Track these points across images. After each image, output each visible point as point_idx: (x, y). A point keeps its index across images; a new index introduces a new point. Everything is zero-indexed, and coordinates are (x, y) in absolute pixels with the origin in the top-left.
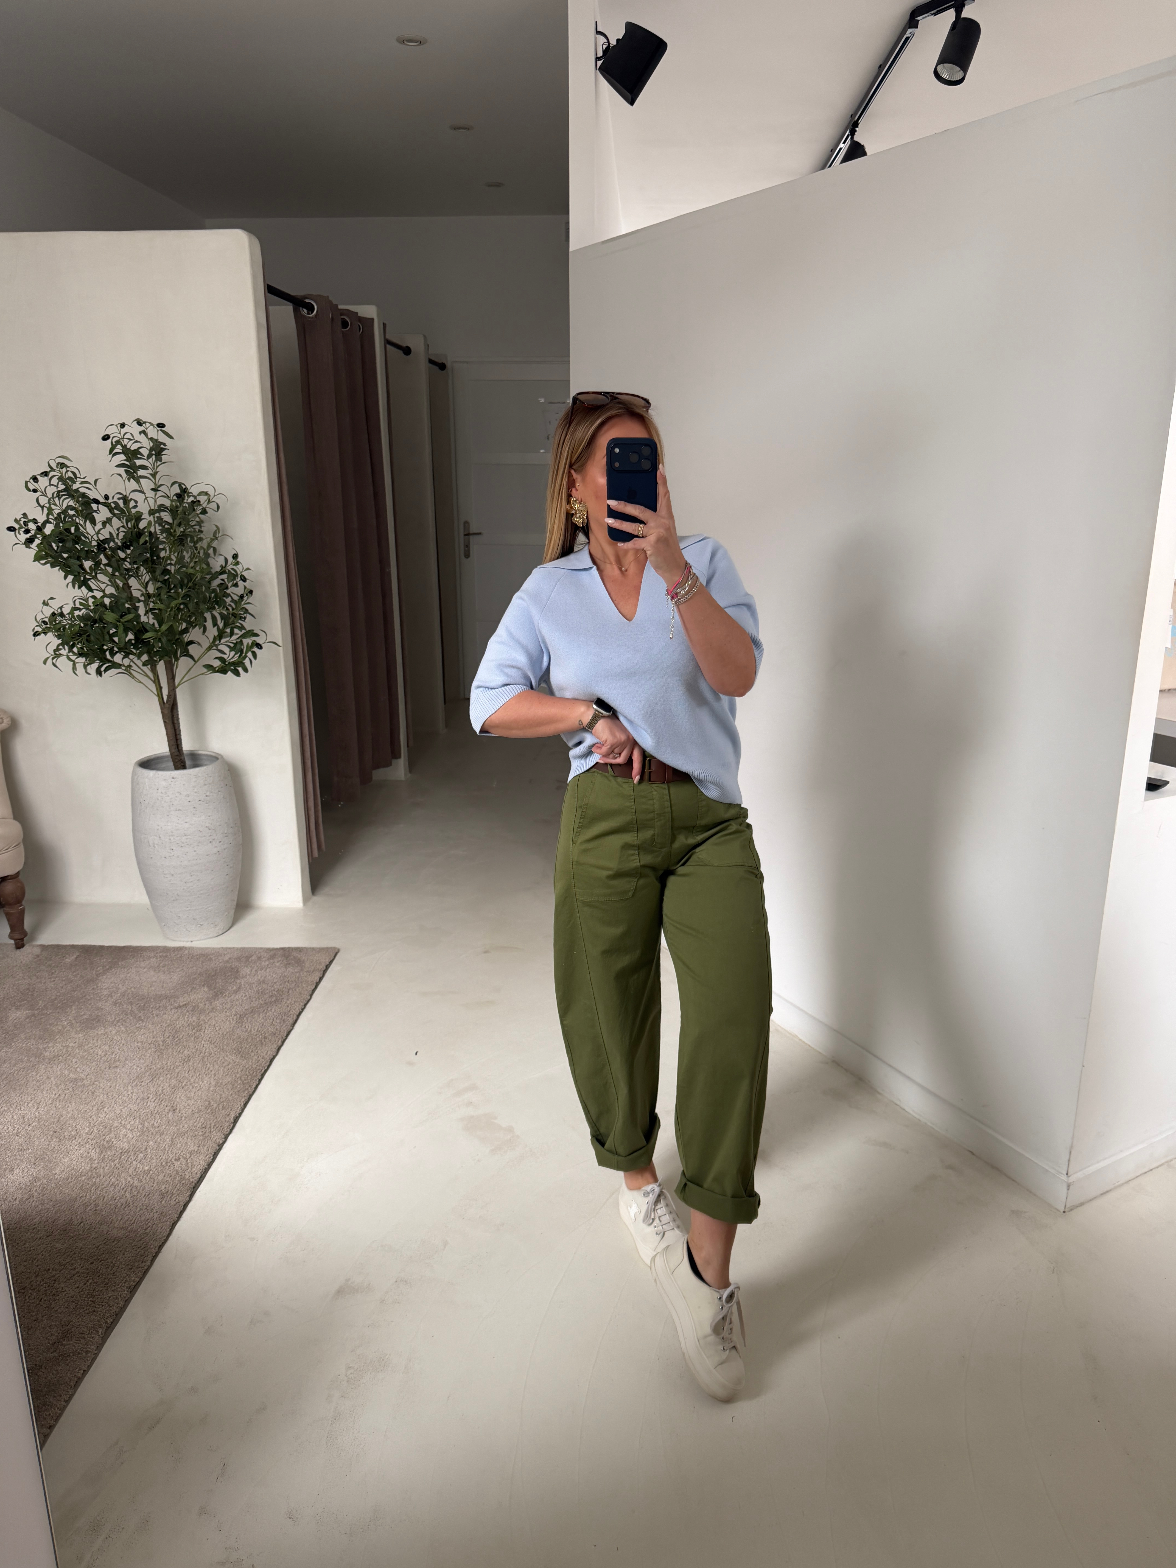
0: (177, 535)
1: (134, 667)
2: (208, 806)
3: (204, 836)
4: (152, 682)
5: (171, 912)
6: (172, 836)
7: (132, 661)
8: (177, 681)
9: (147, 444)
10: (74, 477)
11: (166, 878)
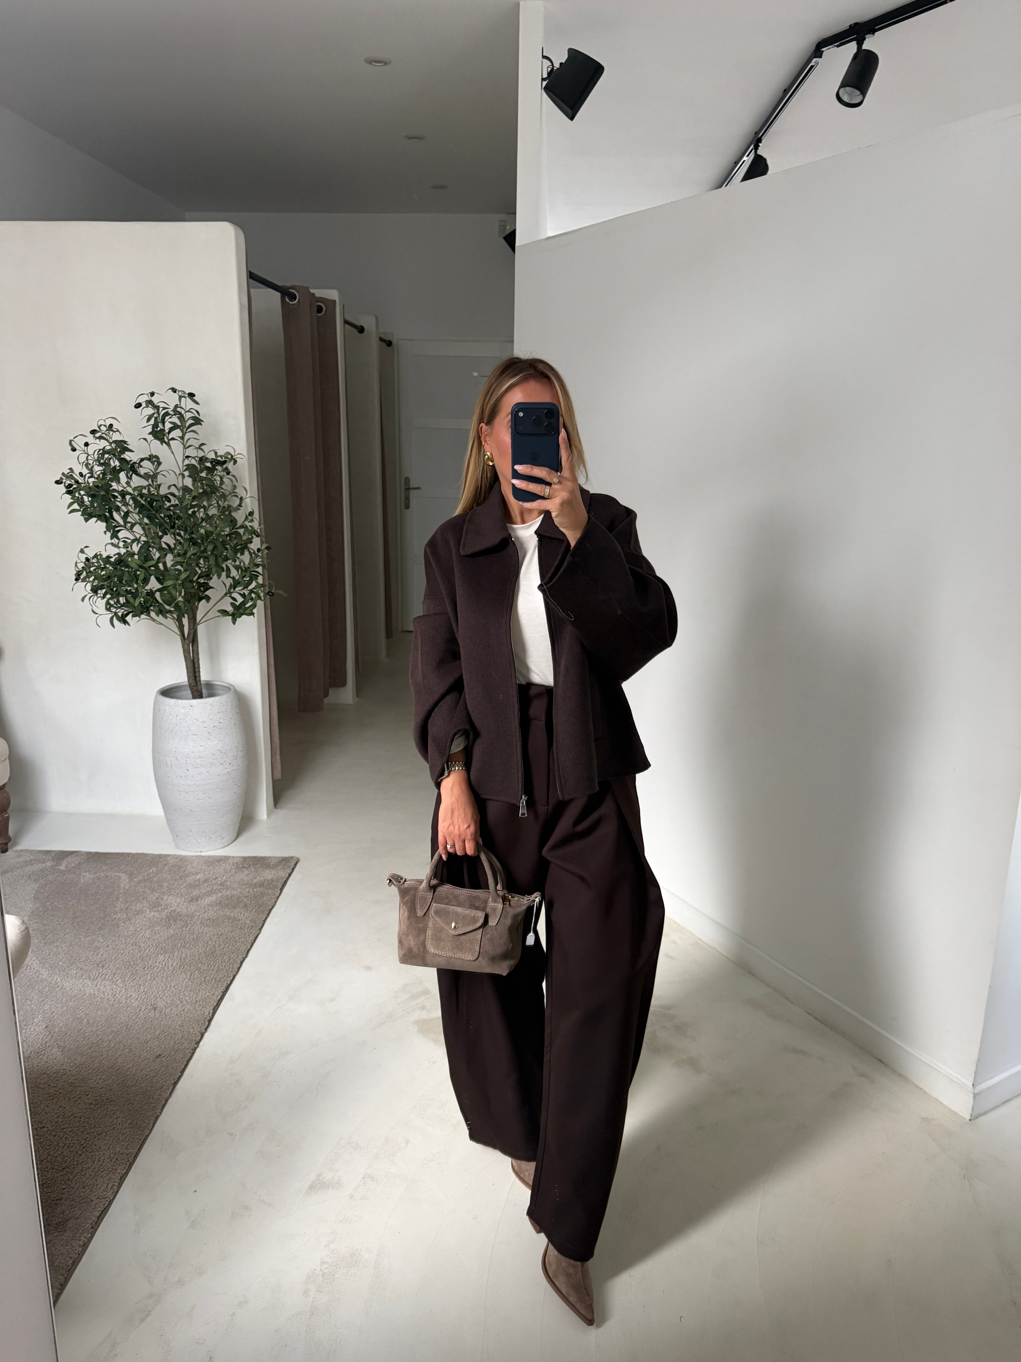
2: (221, 732)
3: (217, 759)
5: (184, 825)
6: (188, 757)
8: (198, 621)
11: (182, 795)
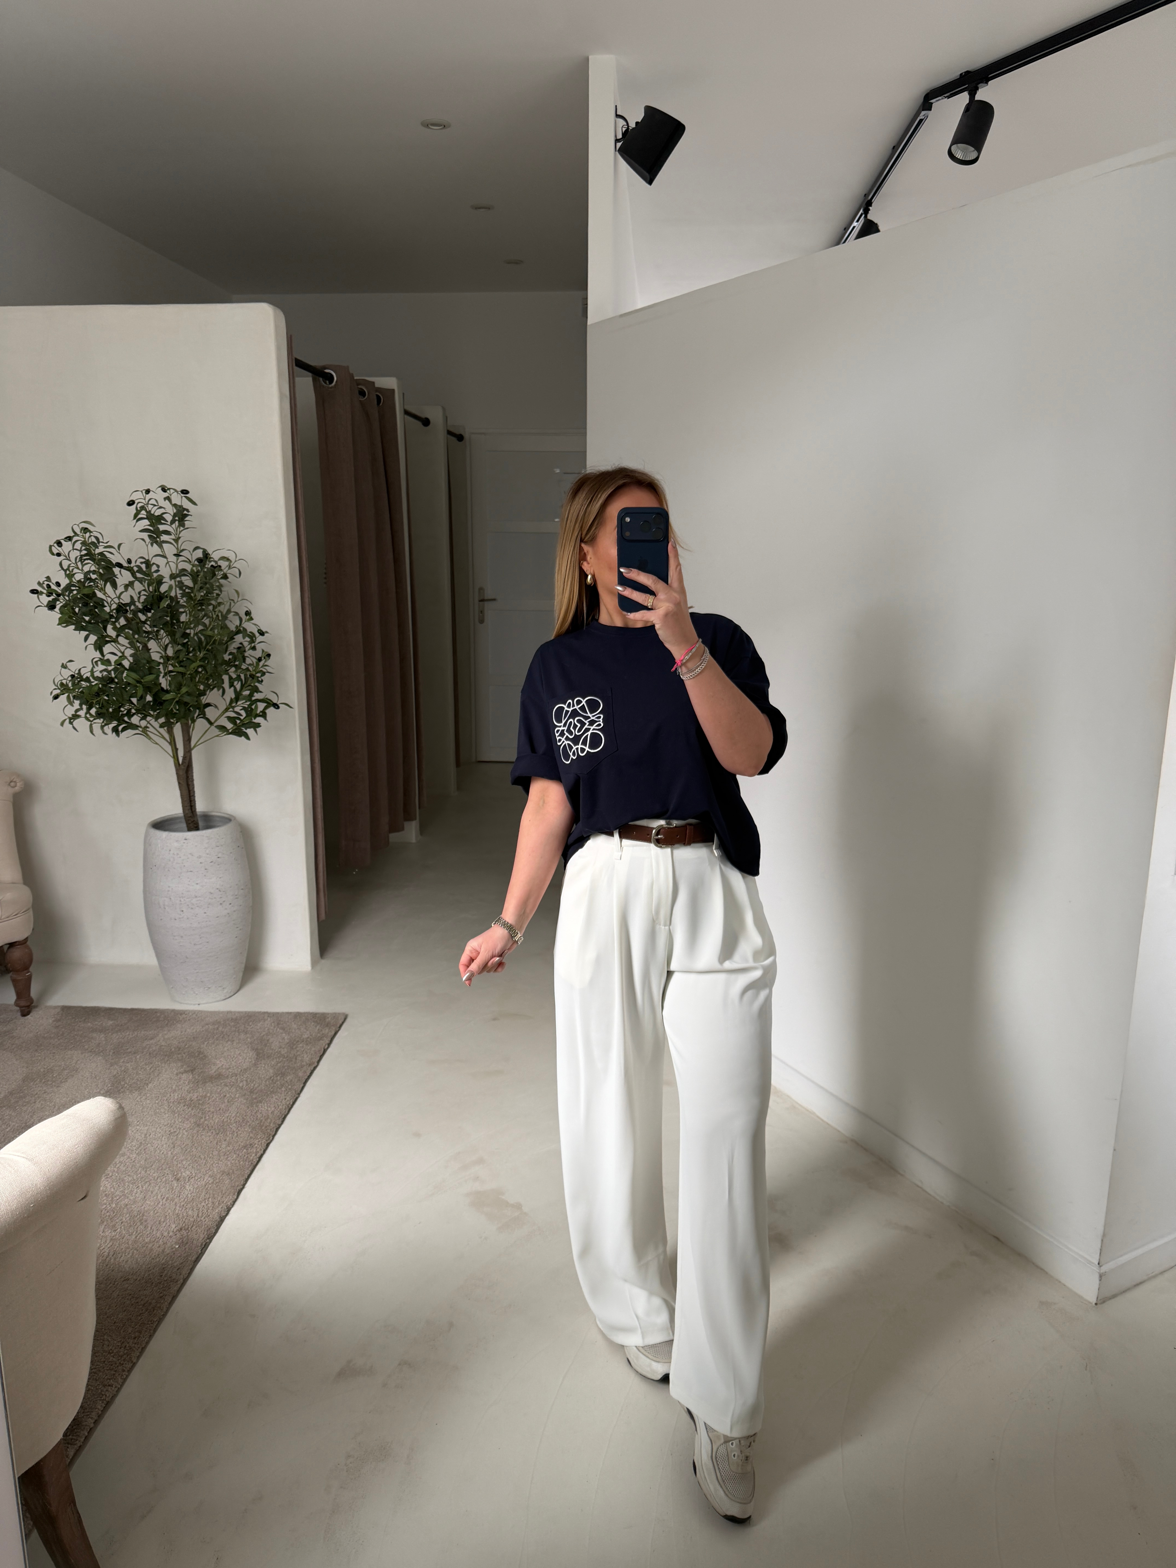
0: (198, 599)
1: (151, 729)
2: (220, 867)
3: (215, 898)
4: (167, 744)
5: (179, 974)
6: (183, 897)
7: (148, 722)
8: (193, 744)
9: (171, 510)
10: (96, 542)
11: (176, 939)
